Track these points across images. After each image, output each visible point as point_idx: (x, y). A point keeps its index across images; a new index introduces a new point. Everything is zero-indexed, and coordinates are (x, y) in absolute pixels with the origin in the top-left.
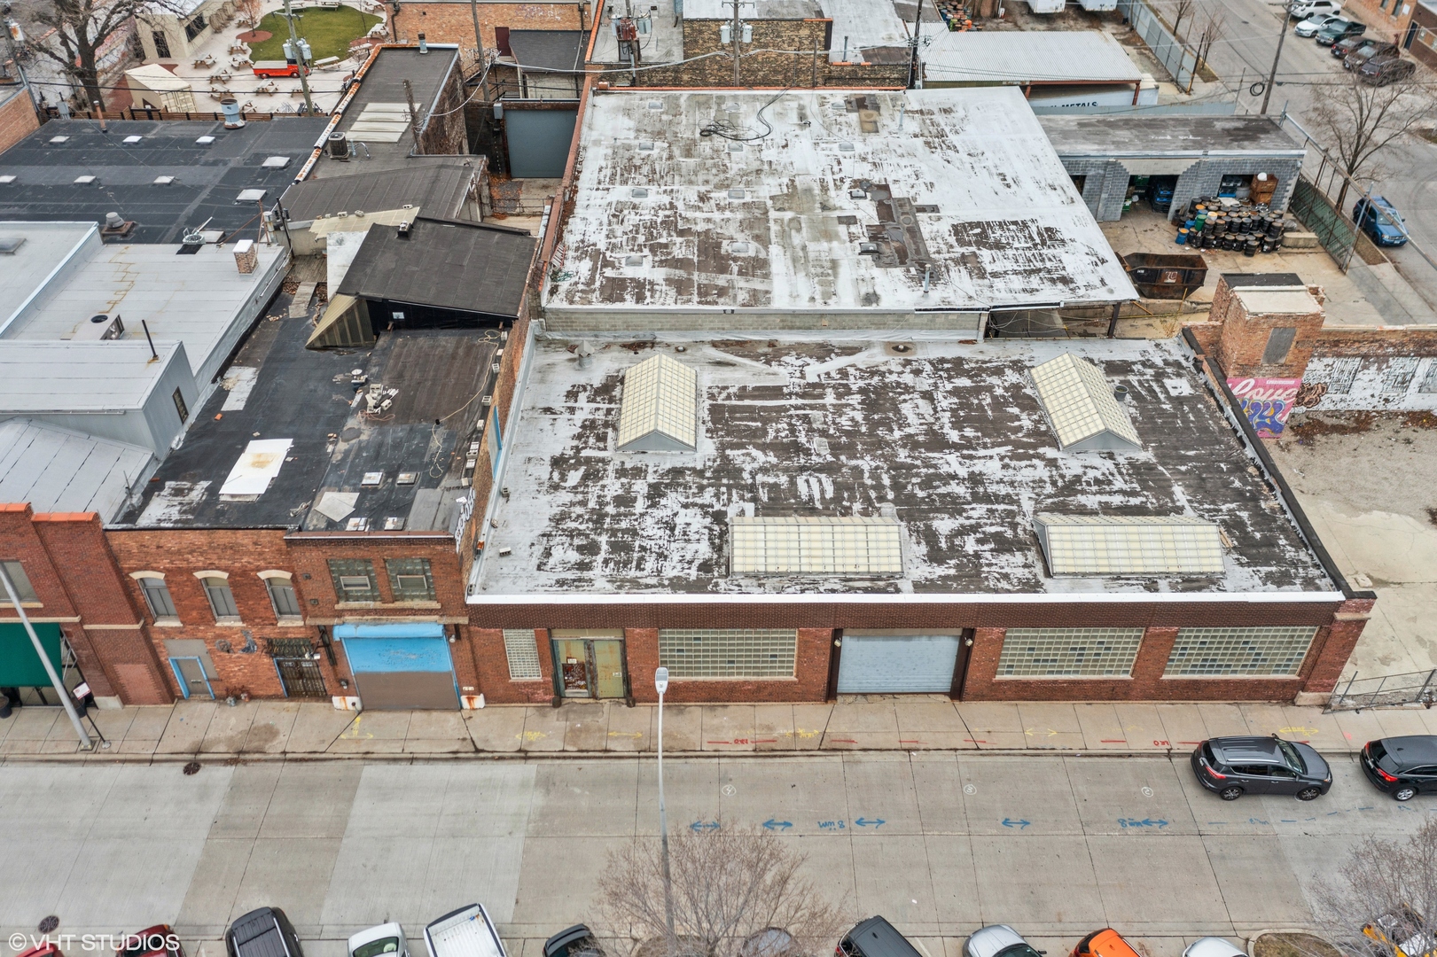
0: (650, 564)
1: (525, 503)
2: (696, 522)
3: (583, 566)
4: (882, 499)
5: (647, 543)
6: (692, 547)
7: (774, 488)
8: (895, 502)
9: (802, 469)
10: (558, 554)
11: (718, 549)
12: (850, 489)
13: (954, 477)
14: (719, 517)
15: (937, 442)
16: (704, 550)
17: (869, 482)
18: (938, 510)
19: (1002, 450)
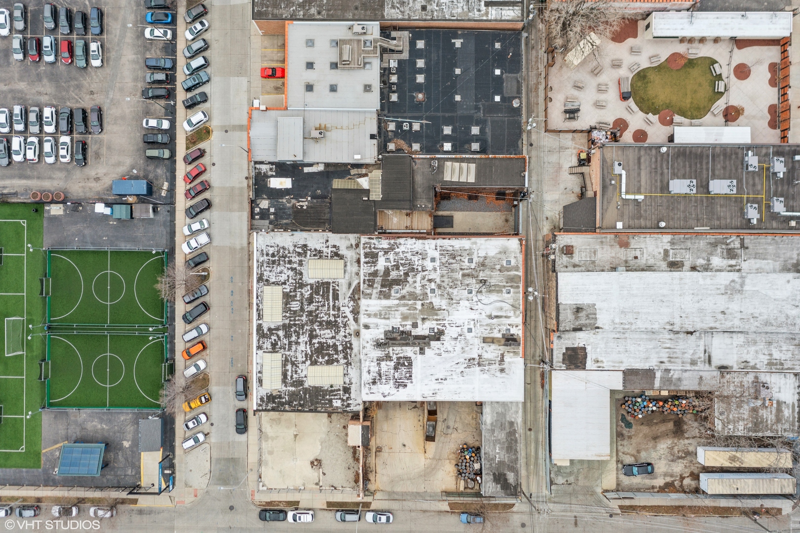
0: (268, 269)
1: (290, 240)
2: (283, 278)
3: (267, 255)
4: (290, 320)
5: (275, 268)
6: (274, 278)
7: (296, 296)
8: (289, 324)
9: (302, 303)
10: (273, 249)
11: (273, 283)
12: (294, 314)
13: (298, 338)
14: (284, 283)
15: (312, 336)
16: (273, 280)
17: (297, 318)
18: (286, 332)
19: (309, 351)
